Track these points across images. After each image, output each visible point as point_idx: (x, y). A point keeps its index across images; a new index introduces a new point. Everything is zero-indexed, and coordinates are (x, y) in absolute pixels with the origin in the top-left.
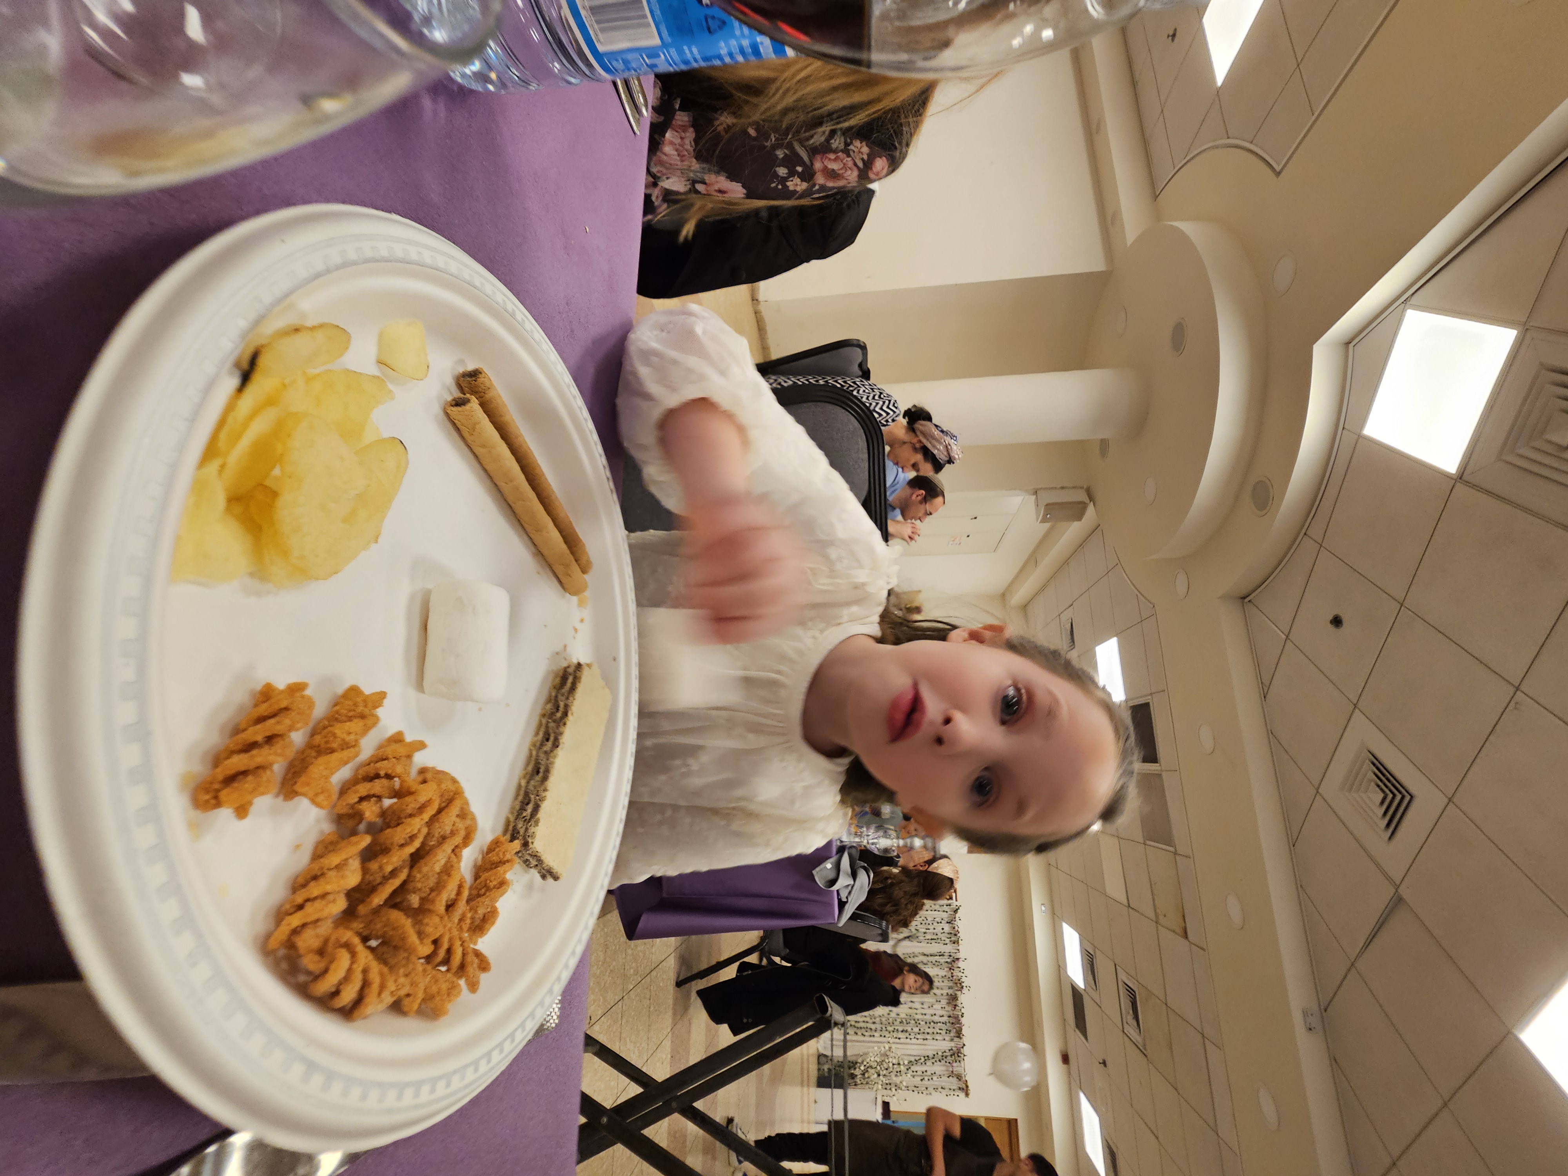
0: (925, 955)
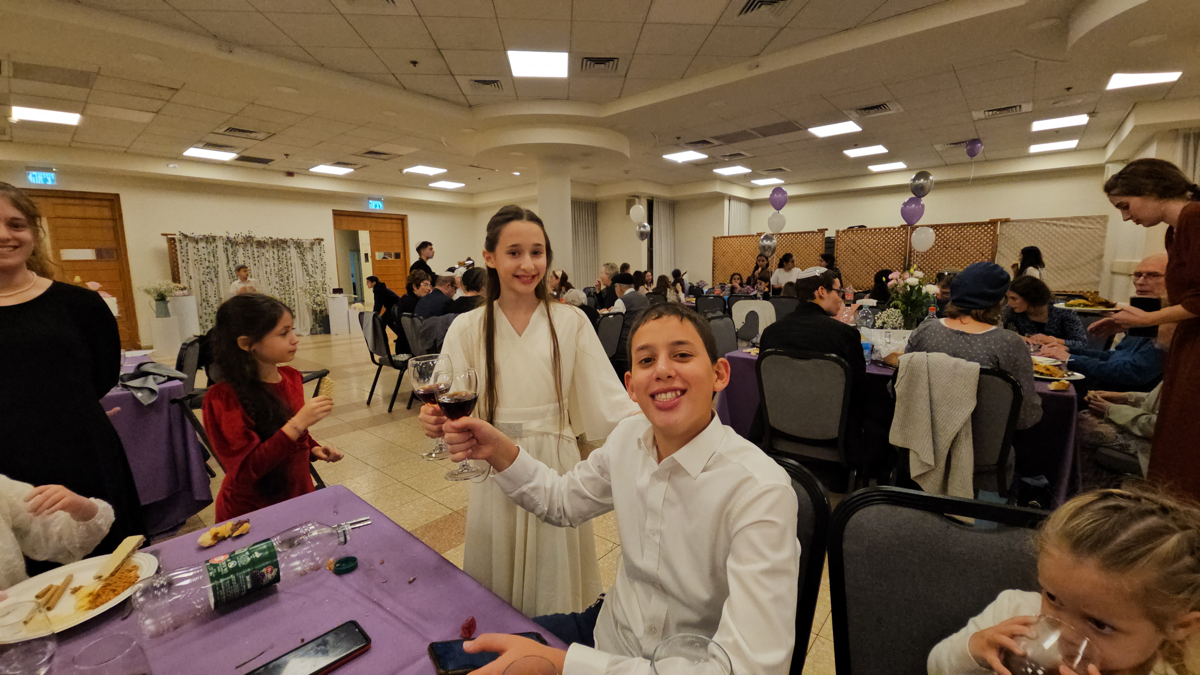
0: (228, 263)
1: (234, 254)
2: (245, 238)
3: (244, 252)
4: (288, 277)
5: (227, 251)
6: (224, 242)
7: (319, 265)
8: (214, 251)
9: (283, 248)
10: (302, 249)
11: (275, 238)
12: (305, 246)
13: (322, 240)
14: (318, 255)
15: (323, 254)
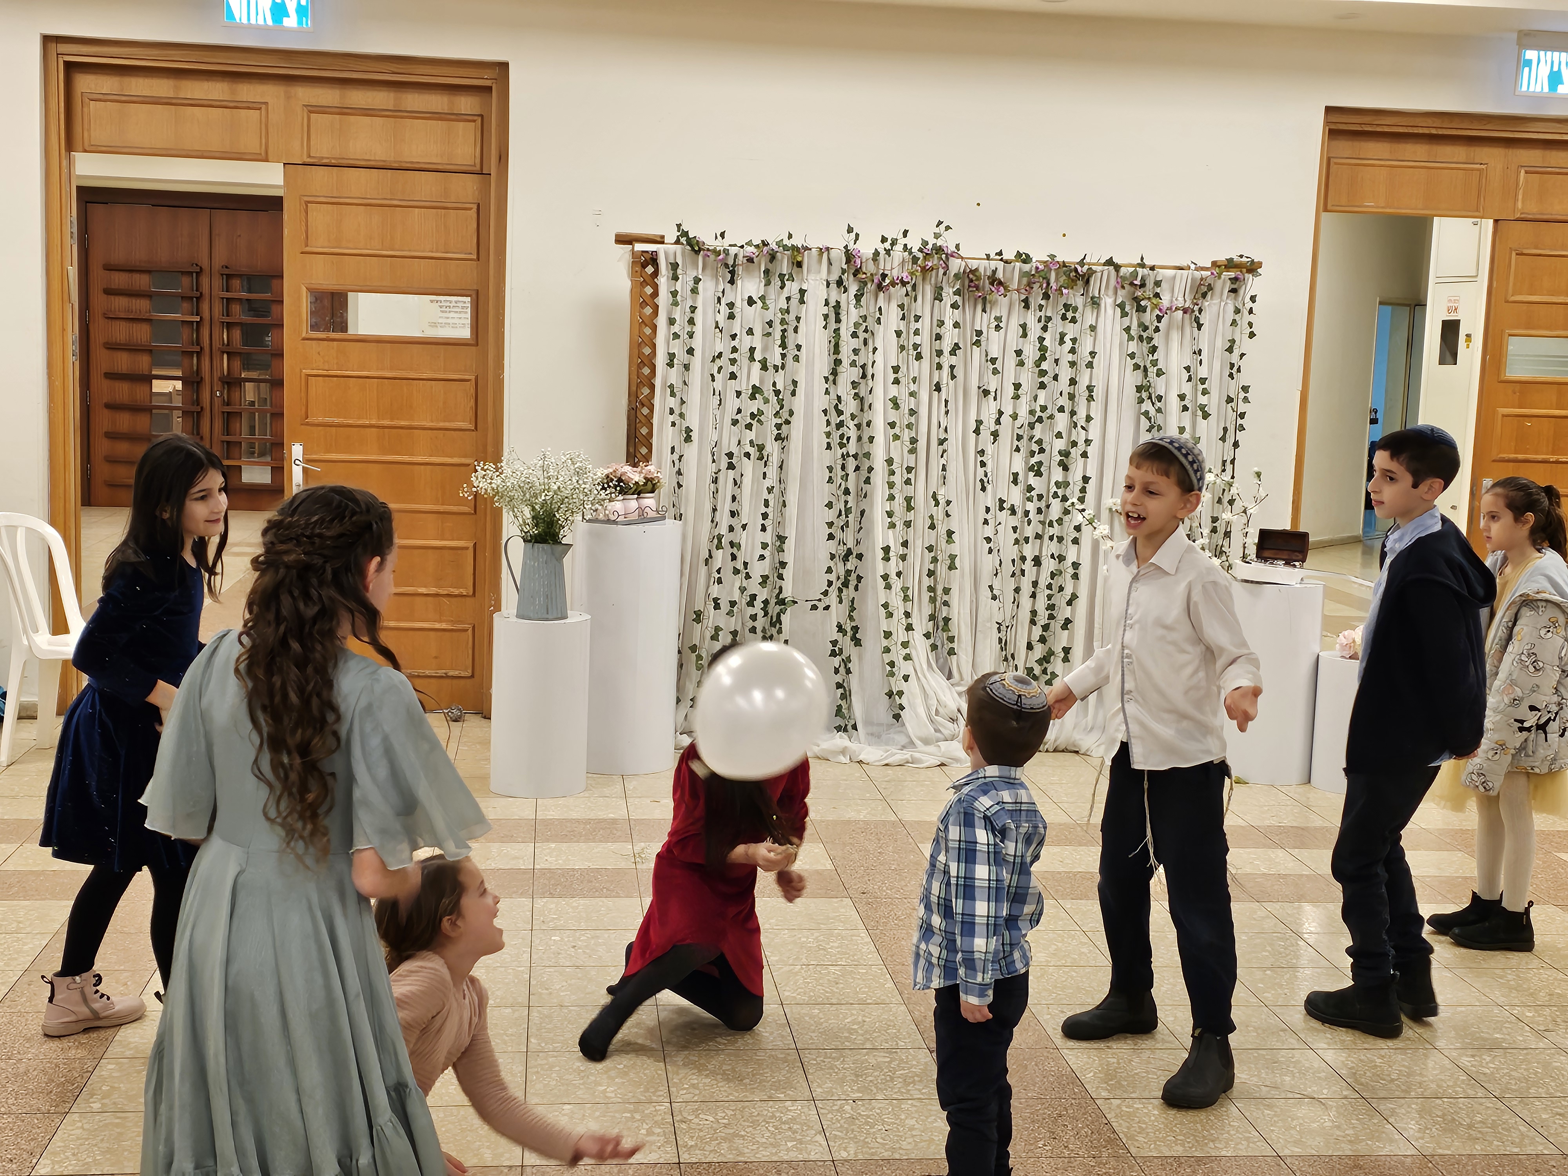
1: (862, 335)
2: (915, 260)
3: (902, 326)
4: (1065, 454)
5: (838, 321)
6: (834, 277)
7: (1213, 402)
8: (791, 318)
9: (1067, 307)
10: (1149, 317)
11: (1039, 256)
12: (1165, 301)
13: (1253, 268)
14: (1221, 344)
15: (1244, 344)
